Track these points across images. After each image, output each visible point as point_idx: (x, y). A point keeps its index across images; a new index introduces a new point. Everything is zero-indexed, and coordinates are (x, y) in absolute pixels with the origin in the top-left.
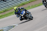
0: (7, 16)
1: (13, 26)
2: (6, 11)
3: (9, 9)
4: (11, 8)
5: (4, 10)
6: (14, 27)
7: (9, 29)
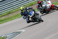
0: (12, 19)
1: (18, 32)
2: (10, 13)
3: (14, 11)
4: (17, 10)
5: (8, 12)
6: (20, 33)
7: (13, 36)
